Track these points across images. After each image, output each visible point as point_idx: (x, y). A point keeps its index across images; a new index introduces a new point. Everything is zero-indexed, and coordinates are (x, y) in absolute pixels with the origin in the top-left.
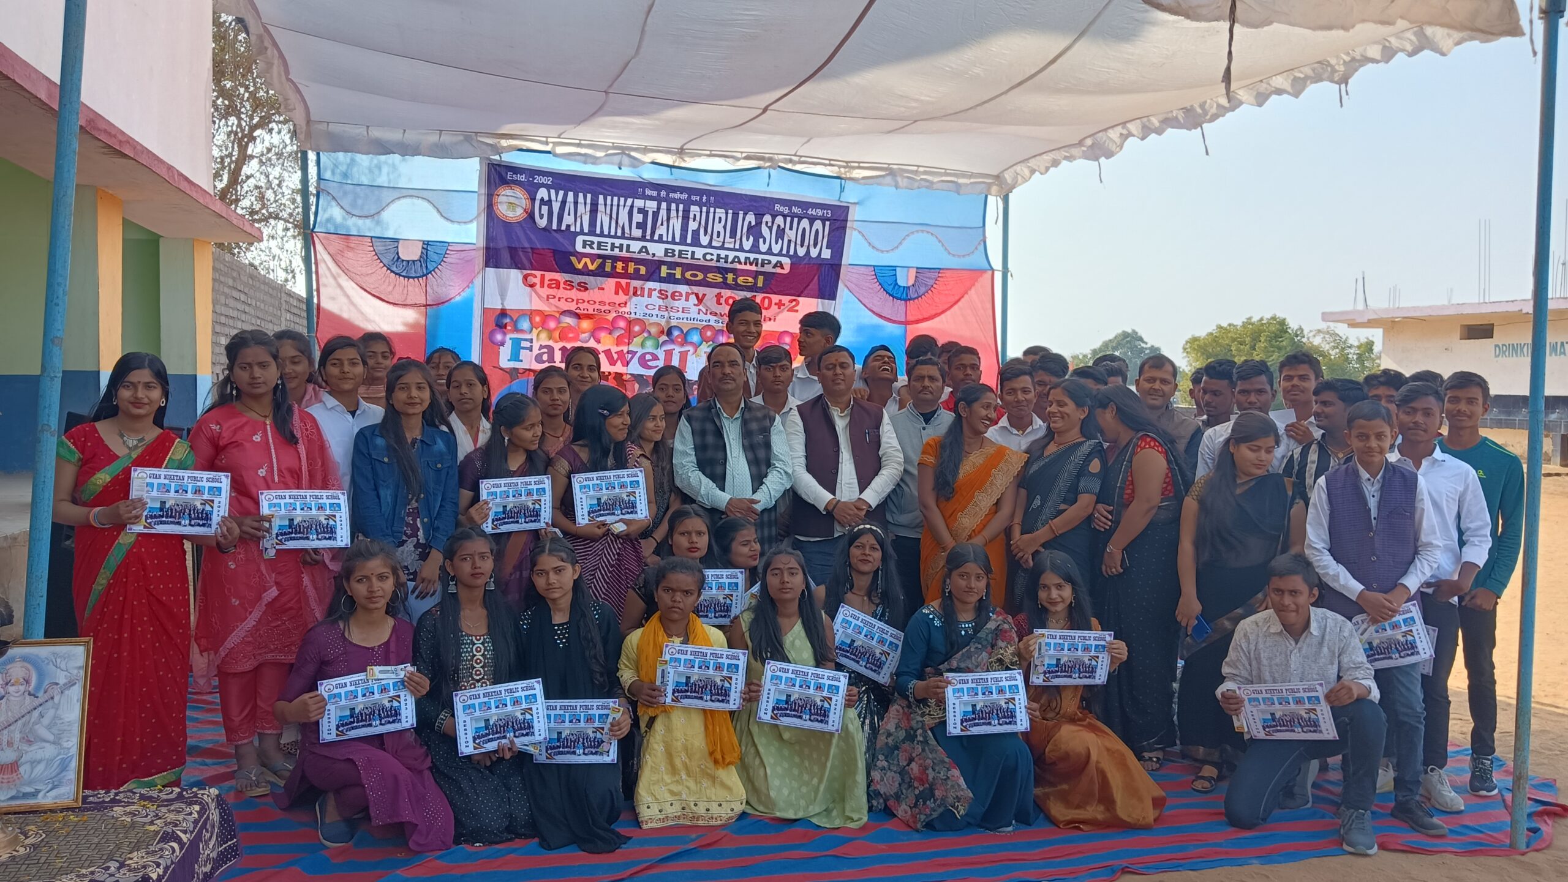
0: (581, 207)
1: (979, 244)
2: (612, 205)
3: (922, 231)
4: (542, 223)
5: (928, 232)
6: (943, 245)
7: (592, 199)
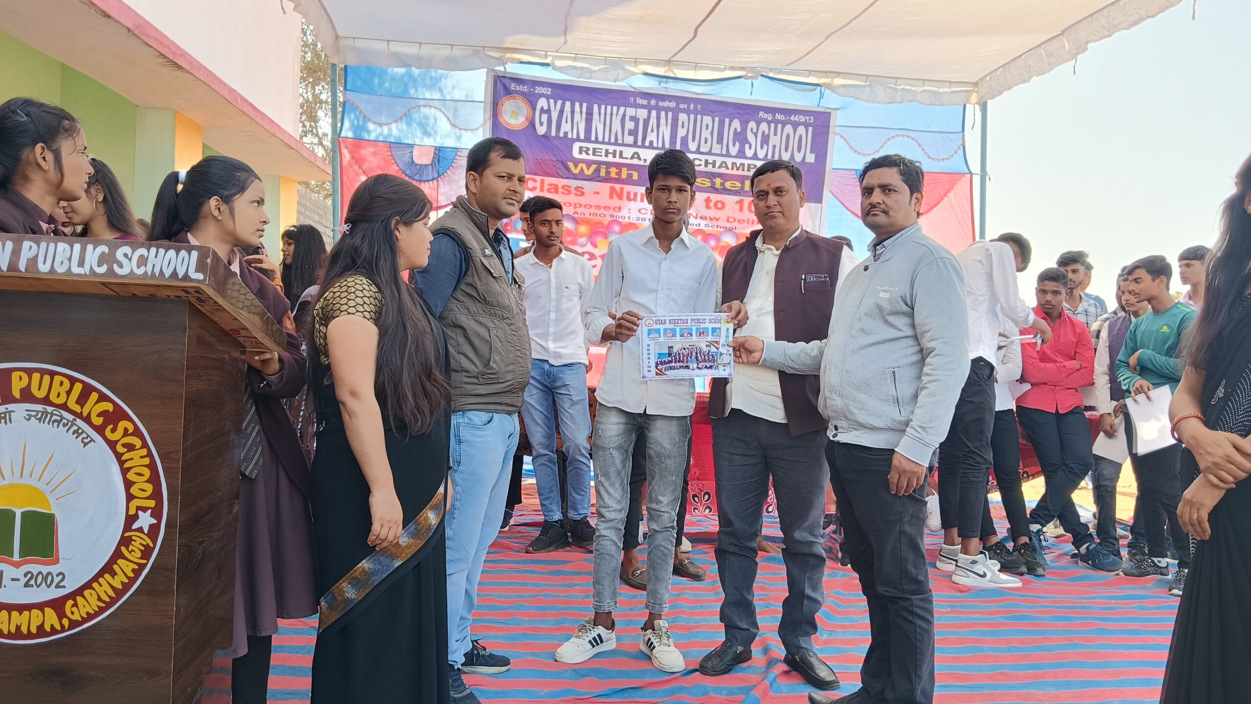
0: (577, 116)
1: (959, 148)
2: (605, 114)
3: (903, 136)
4: (541, 130)
5: (908, 137)
6: (923, 149)
7: (587, 108)
